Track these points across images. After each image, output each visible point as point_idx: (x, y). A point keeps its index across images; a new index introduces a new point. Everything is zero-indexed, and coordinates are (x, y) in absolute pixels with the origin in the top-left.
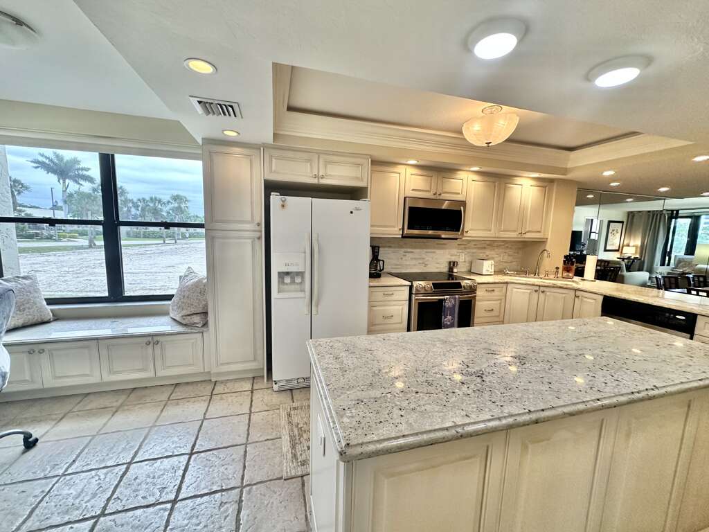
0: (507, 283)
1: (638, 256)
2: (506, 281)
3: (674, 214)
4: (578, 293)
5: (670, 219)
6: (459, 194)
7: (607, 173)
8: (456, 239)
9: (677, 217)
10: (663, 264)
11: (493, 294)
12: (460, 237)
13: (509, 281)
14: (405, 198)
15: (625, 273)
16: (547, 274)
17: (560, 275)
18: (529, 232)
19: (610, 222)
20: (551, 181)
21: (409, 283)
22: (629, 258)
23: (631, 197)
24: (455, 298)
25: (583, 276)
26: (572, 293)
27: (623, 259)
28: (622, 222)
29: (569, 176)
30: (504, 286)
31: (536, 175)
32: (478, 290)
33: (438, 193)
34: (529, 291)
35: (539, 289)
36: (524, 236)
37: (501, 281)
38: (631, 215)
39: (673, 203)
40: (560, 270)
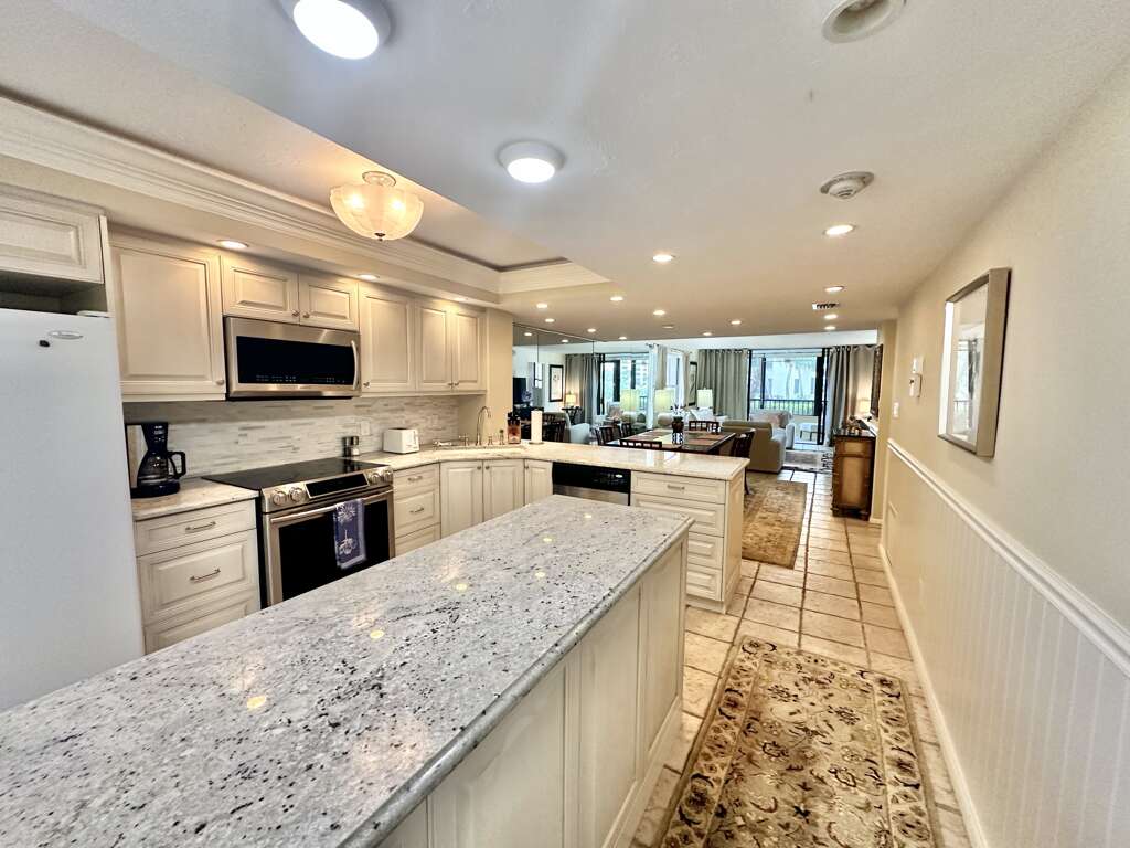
0: (439, 462)
1: (579, 405)
2: (437, 459)
3: (601, 359)
4: (527, 463)
5: (599, 363)
6: (344, 317)
7: (542, 306)
8: (350, 398)
9: (604, 362)
10: (599, 413)
11: (420, 482)
12: (356, 393)
13: (442, 458)
14: (225, 319)
15: (571, 427)
16: (490, 442)
17: (506, 440)
18: (461, 381)
19: (551, 366)
20: (483, 310)
21: (254, 494)
22: (572, 409)
23: (567, 338)
24: (355, 505)
25: (530, 438)
26: (520, 463)
27: (567, 410)
28: (561, 367)
29: (503, 306)
30: (436, 467)
31: (462, 299)
32: (394, 481)
33: (303, 313)
34: (470, 470)
35: (482, 465)
36: (457, 388)
37: (431, 461)
38: (568, 358)
39: (600, 347)
40: (506, 433)
